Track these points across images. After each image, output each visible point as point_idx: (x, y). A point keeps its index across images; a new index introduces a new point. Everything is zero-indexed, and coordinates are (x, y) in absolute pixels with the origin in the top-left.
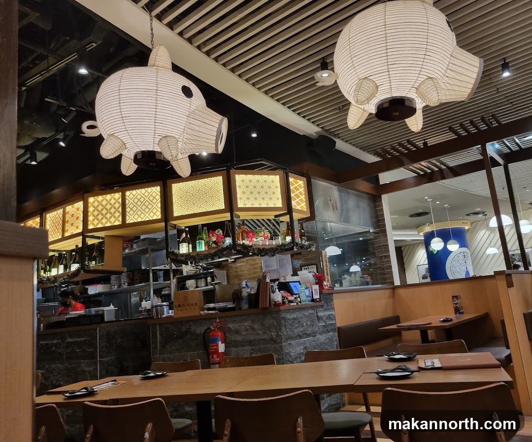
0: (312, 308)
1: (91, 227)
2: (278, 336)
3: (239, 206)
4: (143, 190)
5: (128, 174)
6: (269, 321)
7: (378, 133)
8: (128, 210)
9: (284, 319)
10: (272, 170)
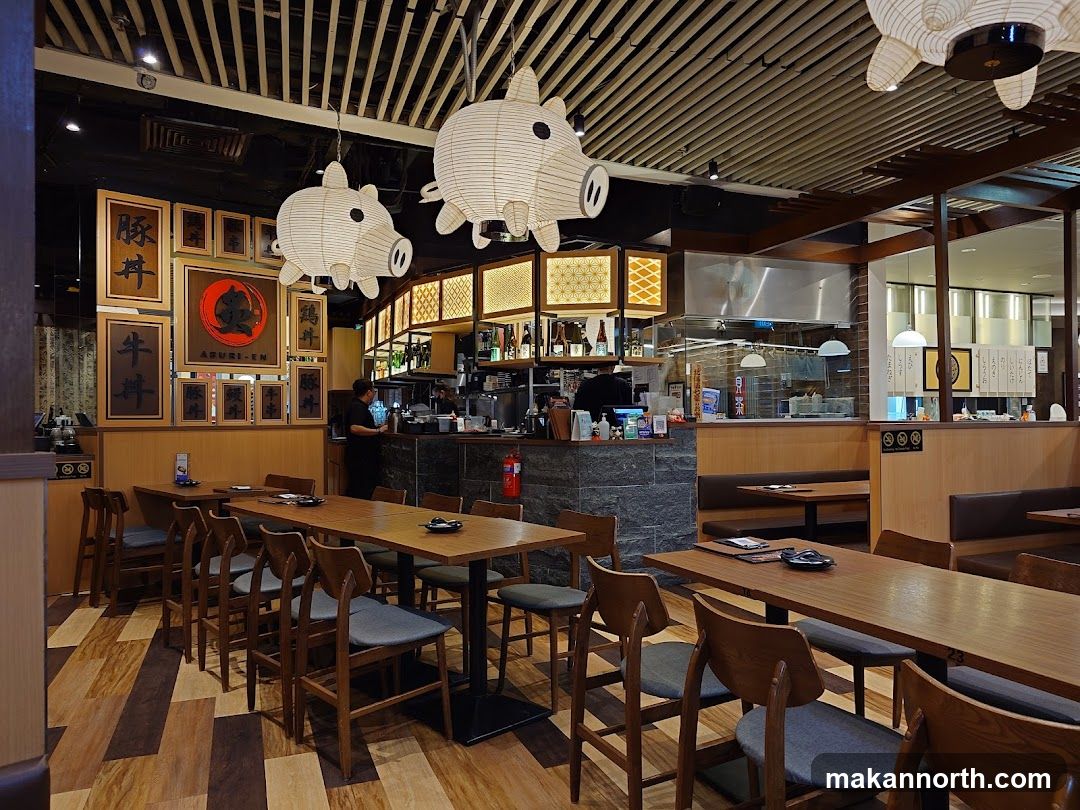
0: (646, 445)
1: (414, 322)
2: (575, 477)
3: (549, 303)
4: (458, 278)
5: (480, 248)
6: (568, 458)
7: (803, 166)
8: (445, 303)
9: (587, 457)
10: (603, 250)
